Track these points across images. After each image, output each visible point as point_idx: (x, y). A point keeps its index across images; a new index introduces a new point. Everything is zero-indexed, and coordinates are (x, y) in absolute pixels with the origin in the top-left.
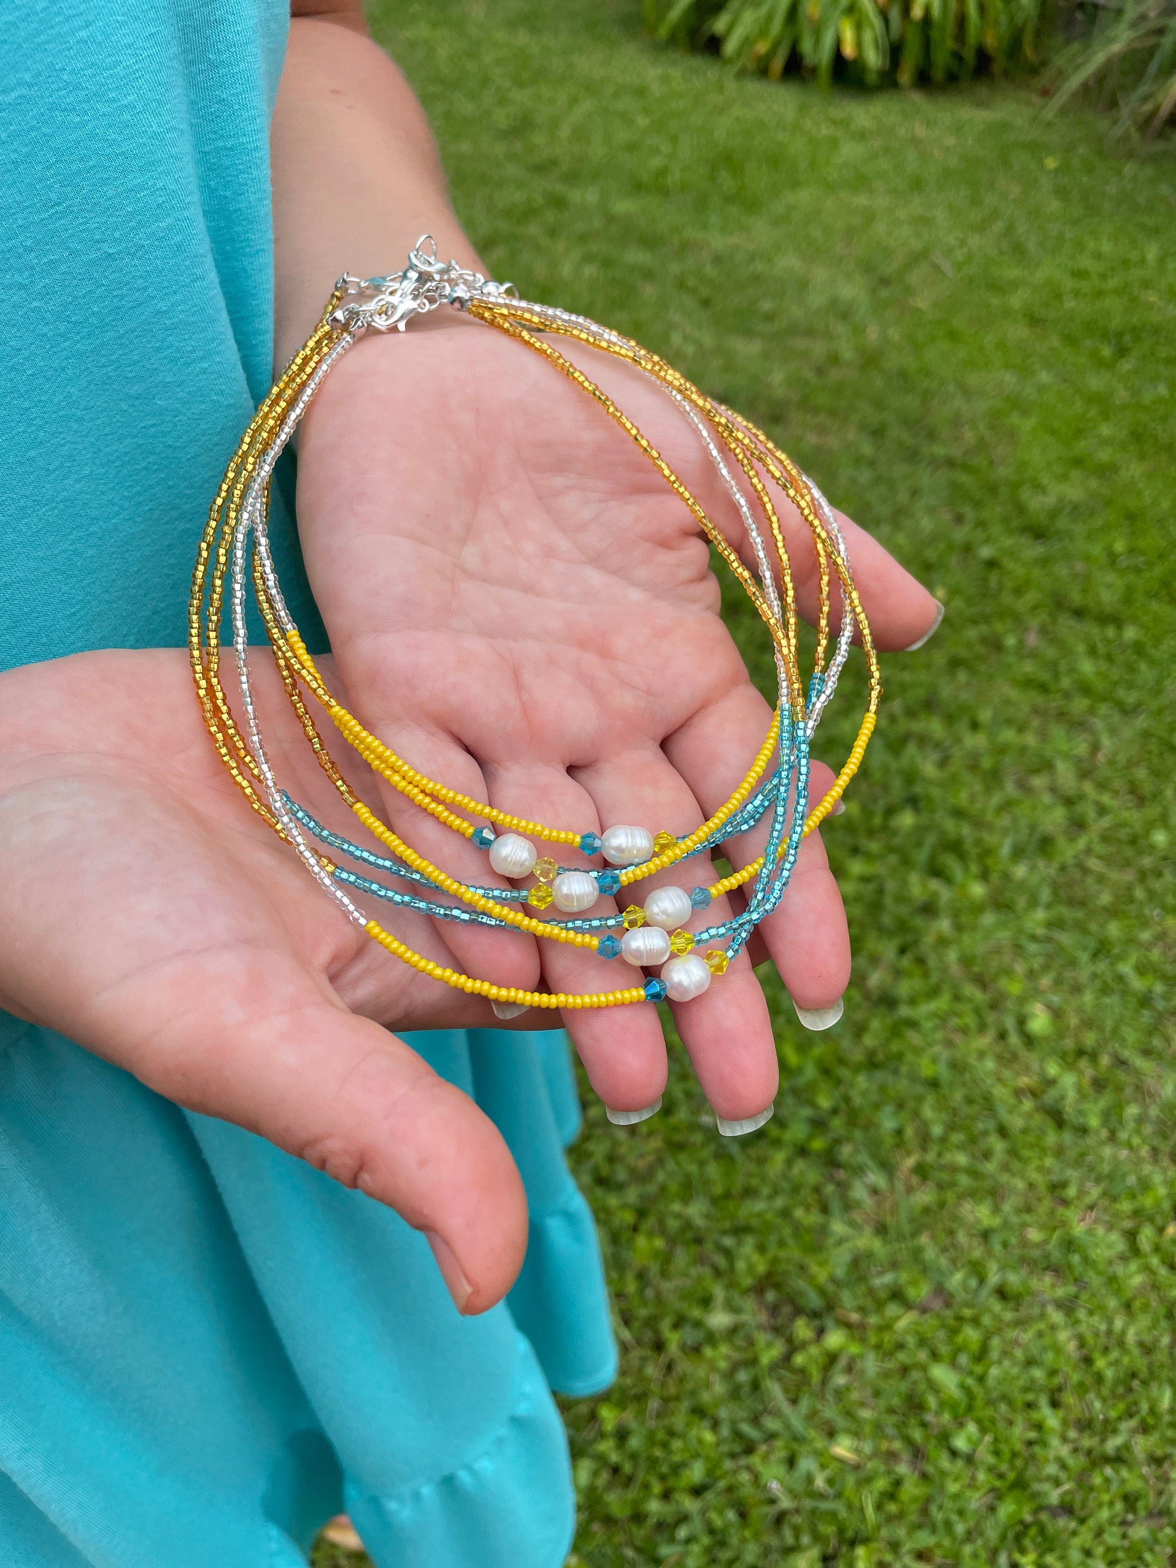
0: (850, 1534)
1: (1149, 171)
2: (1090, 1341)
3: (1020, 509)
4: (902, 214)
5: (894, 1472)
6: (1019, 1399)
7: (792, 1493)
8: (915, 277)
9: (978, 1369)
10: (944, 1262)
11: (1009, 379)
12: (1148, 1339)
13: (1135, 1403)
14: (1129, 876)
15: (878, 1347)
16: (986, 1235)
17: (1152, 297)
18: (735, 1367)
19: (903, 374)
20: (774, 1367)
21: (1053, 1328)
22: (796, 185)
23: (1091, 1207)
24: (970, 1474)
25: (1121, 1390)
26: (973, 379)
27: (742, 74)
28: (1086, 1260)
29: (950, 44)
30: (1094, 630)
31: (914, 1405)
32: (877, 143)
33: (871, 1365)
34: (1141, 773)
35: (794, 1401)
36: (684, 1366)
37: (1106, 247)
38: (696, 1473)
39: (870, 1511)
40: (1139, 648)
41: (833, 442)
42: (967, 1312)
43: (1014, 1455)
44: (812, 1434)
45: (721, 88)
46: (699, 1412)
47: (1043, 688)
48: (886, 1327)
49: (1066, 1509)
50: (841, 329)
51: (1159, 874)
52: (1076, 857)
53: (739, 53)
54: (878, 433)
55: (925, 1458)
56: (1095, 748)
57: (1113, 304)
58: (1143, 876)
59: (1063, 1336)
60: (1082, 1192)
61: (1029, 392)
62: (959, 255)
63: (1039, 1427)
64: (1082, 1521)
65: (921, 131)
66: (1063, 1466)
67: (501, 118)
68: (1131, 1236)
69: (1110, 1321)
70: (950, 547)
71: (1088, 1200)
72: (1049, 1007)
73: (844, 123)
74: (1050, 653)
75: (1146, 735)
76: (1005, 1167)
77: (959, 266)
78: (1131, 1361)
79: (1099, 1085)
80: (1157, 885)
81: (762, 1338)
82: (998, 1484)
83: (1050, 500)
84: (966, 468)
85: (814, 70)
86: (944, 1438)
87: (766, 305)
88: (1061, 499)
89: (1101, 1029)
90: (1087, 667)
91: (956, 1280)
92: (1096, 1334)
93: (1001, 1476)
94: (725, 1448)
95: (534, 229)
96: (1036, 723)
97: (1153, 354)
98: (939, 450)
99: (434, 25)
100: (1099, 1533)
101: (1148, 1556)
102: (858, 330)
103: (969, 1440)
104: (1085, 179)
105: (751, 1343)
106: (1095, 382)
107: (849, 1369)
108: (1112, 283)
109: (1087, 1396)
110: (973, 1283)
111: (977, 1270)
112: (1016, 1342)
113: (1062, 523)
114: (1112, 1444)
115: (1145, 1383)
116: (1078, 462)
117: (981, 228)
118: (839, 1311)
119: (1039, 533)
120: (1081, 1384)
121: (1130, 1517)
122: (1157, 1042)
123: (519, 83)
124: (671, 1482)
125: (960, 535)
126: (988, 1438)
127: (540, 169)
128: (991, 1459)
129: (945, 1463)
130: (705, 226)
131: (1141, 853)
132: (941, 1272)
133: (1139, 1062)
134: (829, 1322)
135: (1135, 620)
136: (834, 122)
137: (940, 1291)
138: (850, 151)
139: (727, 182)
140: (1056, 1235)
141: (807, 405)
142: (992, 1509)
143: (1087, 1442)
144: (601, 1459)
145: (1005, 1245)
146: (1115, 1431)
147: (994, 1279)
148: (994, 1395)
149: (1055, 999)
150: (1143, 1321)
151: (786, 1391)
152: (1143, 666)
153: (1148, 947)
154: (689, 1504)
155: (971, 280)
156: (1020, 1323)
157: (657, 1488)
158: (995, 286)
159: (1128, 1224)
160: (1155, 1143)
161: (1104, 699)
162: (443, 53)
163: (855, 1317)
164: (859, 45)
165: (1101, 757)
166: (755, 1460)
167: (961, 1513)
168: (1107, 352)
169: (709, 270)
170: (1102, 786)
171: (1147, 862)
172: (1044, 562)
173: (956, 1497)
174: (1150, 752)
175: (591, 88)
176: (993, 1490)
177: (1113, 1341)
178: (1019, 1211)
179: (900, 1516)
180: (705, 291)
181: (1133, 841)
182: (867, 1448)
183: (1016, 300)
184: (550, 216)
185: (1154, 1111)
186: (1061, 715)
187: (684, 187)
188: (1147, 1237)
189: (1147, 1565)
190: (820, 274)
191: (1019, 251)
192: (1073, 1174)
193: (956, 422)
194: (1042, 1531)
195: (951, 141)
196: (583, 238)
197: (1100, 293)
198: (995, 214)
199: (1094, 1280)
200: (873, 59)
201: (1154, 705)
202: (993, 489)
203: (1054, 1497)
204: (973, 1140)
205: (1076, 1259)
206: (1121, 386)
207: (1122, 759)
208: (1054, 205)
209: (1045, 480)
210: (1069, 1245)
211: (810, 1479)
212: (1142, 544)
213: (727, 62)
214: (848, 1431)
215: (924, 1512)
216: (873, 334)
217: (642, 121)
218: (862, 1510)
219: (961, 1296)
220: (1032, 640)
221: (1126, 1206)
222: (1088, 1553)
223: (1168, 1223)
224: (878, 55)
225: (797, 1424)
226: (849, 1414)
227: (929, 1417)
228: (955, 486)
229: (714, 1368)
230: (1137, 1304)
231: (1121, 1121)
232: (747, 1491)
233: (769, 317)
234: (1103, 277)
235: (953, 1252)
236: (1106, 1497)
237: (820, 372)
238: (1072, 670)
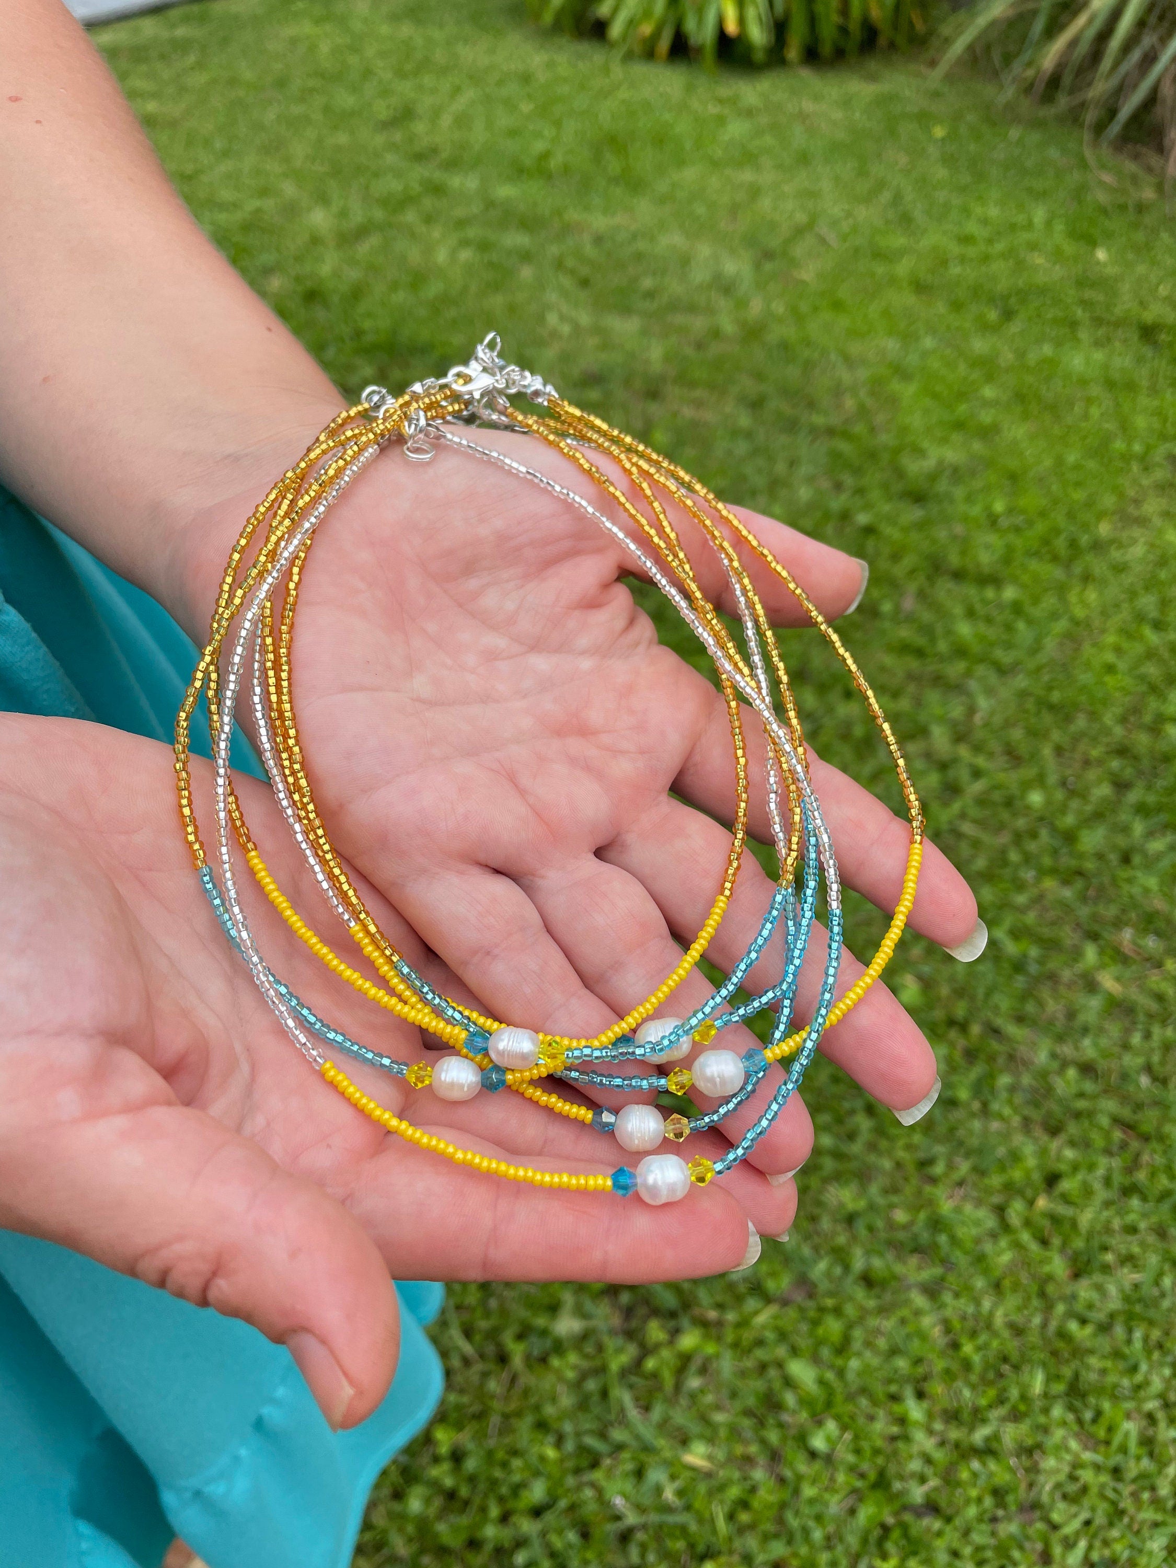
0: (701, 1548)
1: (1035, 137)
2: (957, 1325)
3: (900, 473)
4: (786, 188)
5: (750, 1478)
6: (880, 1390)
7: (640, 1509)
8: (799, 250)
9: (839, 1362)
10: (806, 1251)
11: (892, 345)
12: (1018, 1319)
13: (1004, 1390)
14: (1005, 838)
15: (736, 1345)
16: (850, 1219)
17: (1039, 260)
18: (583, 1376)
19: (784, 346)
20: (624, 1373)
21: (918, 1313)
22: (681, 162)
23: (960, 1184)
24: (829, 1475)
25: (991, 1375)
26: (855, 348)
27: (629, 57)
28: (954, 1241)
29: (835, 18)
30: (971, 591)
31: (772, 1403)
32: (764, 120)
33: (727, 1365)
34: (1017, 734)
35: (646, 1408)
36: (526, 1379)
37: (993, 212)
38: (537, 1492)
39: (721, 1524)
40: (1017, 608)
41: (709, 416)
42: (829, 1302)
43: (876, 1452)
44: (661, 1442)
45: (606, 70)
46: (542, 1426)
47: (920, 653)
48: (743, 1323)
49: (932, 1508)
50: (723, 303)
51: (1034, 835)
52: (950, 822)
53: (624, 37)
54: (756, 405)
55: (782, 1461)
56: (971, 710)
57: (999, 267)
58: (1018, 838)
59: (927, 1321)
60: (951, 1166)
61: (913, 359)
62: (845, 226)
63: (902, 1421)
64: (948, 1520)
65: (808, 106)
66: (928, 1460)
67: (382, 109)
68: (1000, 1211)
69: (977, 1303)
70: (827, 516)
71: (956, 1176)
72: (920, 978)
73: (733, 101)
74: (927, 616)
75: (1023, 694)
76: (872, 1147)
77: (844, 238)
78: (1002, 1344)
79: (971, 1055)
80: (1032, 846)
81: (611, 1343)
82: (859, 1484)
83: (929, 463)
84: (846, 435)
85: (699, 50)
86: (802, 1439)
87: (647, 283)
88: (940, 462)
89: (972, 998)
90: (964, 629)
91: (820, 1268)
92: (964, 1318)
93: (862, 1476)
94: (570, 1464)
95: (410, 216)
96: (911, 688)
97: (1039, 316)
98: (819, 420)
99: (318, 21)
100: (966, 1533)
101: (1016, 1554)
102: (742, 304)
103: (828, 1439)
104: (972, 147)
105: (600, 1348)
106: (979, 345)
107: (703, 1370)
108: (1000, 247)
109: (955, 1385)
110: (838, 1271)
111: (841, 1256)
112: (878, 1332)
113: (942, 486)
114: (980, 1435)
115: (1016, 1368)
116: (959, 425)
117: (868, 198)
118: (696, 1311)
119: (918, 497)
120: (947, 1372)
121: (1000, 1513)
122: (1030, 1008)
123: (401, 74)
124: (510, 1505)
125: (837, 503)
126: (848, 1436)
127: (419, 157)
128: (851, 1458)
129: (803, 1467)
130: (587, 208)
131: (1015, 815)
132: (803, 1261)
133: (1012, 1029)
134: (685, 1322)
135: (1015, 580)
136: (721, 101)
137: (804, 1283)
138: (736, 129)
139: (614, 165)
140: (922, 1216)
141: (684, 380)
142: (852, 1512)
143: (954, 1434)
144: (435, 1485)
145: (871, 1229)
146: (984, 1421)
147: (858, 1263)
148: (854, 1388)
149: (926, 969)
150: (1012, 1301)
151: (637, 1399)
152: (1021, 625)
153: (1023, 910)
154: (527, 1526)
155: (857, 250)
156: (883, 1311)
157: (494, 1511)
158: (879, 255)
159: (996, 1199)
160: (1026, 1112)
161: (981, 661)
162: (324, 48)
163: (712, 1315)
164: (742, 21)
165: (978, 719)
166: (597, 1475)
167: (819, 1518)
168: (993, 315)
169: (589, 250)
170: (977, 748)
171: (1021, 823)
172: (921, 526)
173: (812, 1501)
174: (1026, 711)
175: (475, 78)
176: (854, 1491)
177: (982, 1324)
178: (886, 1192)
179: (752, 1527)
180: (585, 271)
181: (1009, 803)
182: (721, 1455)
183: (903, 268)
184: (428, 203)
185: (1026, 1080)
186: (938, 680)
187: (566, 170)
188: (1016, 1211)
189: (1015, 1564)
190: (704, 250)
191: (906, 220)
192: (940, 1149)
193: (838, 391)
194: (906, 1534)
195: (838, 115)
196: (461, 224)
197: (986, 259)
198: (881, 185)
199: (960, 1258)
200: (758, 35)
201: (1031, 664)
202: (872, 455)
203: (918, 1494)
204: (839, 1120)
205: (943, 1239)
206: (1006, 348)
207: (998, 720)
208: (941, 173)
209: (925, 444)
210: (937, 1224)
211: (659, 1490)
212: (1023, 502)
213: (612, 45)
214: (701, 1437)
215: (780, 1521)
216: (756, 307)
217: (526, 107)
218: (712, 1521)
219: (824, 1286)
220: (909, 603)
221: (996, 1180)
222: (955, 1554)
223: (1038, 1195)
224: (762, 32)
225: (647, 1433)
226: (704, 1419)
227: (786, 1417)
228: (835, 456)
229: (561, 1379)
230: (1007, 1283)
231: (993, 1091)
232: (591, 1509)
233: (650, 295)
234: (990, 241)
235: (816, 1240)
236: (974, 1493)
237: (699, 346)
238: (949, 632)
